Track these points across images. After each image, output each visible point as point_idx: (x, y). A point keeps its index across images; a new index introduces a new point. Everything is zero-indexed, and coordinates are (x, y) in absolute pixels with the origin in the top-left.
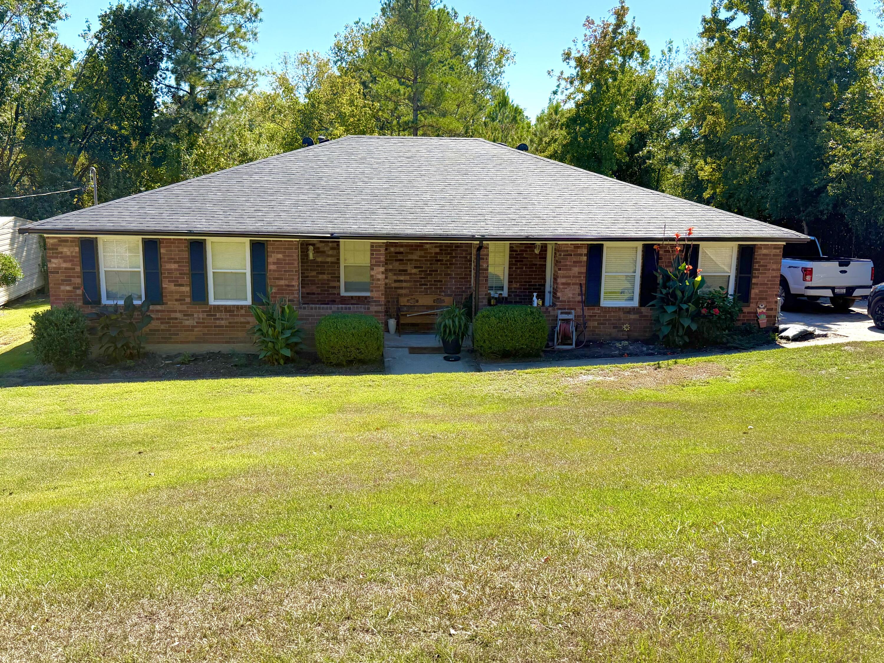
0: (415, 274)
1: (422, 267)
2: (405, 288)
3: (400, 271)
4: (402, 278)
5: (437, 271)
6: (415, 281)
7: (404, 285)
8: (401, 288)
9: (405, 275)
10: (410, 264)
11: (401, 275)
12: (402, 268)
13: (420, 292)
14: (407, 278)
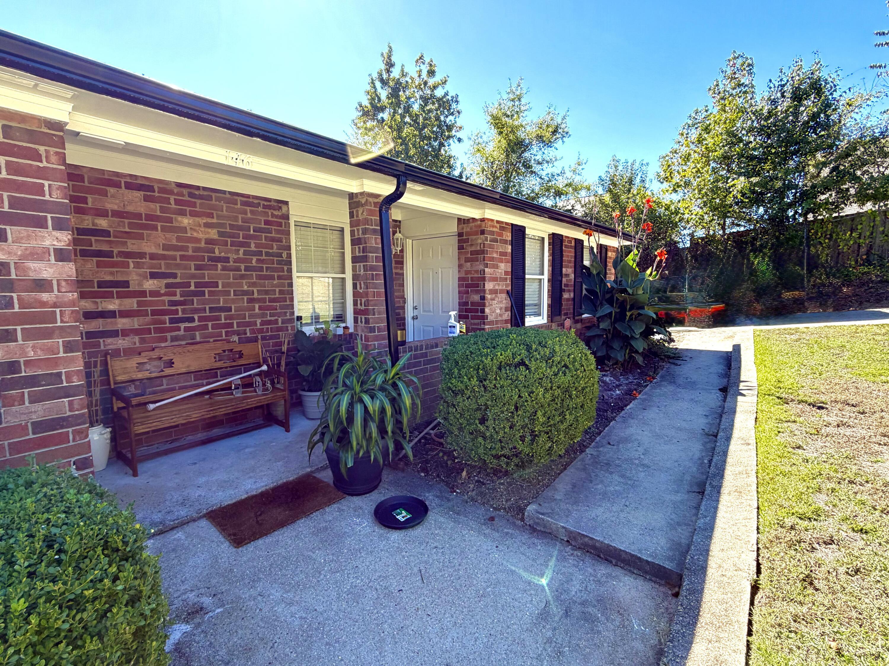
0: (155, 293)
1: (174, 276)
2: (125, 333)
3: (101, 284)
4: (112, 305)
5: (216, 285)
6: (154, 313)
7: (122, 323)
8: (114, 334)
9: (120, 296)
10: (138, 266)
11: (109, 296)
12: (108, 278)
13: (175, 339)
14: (132, 304)
